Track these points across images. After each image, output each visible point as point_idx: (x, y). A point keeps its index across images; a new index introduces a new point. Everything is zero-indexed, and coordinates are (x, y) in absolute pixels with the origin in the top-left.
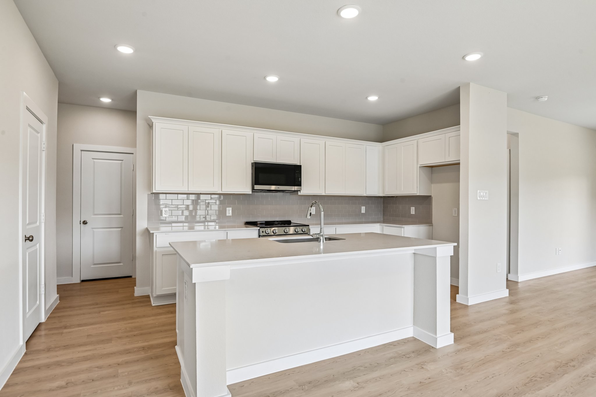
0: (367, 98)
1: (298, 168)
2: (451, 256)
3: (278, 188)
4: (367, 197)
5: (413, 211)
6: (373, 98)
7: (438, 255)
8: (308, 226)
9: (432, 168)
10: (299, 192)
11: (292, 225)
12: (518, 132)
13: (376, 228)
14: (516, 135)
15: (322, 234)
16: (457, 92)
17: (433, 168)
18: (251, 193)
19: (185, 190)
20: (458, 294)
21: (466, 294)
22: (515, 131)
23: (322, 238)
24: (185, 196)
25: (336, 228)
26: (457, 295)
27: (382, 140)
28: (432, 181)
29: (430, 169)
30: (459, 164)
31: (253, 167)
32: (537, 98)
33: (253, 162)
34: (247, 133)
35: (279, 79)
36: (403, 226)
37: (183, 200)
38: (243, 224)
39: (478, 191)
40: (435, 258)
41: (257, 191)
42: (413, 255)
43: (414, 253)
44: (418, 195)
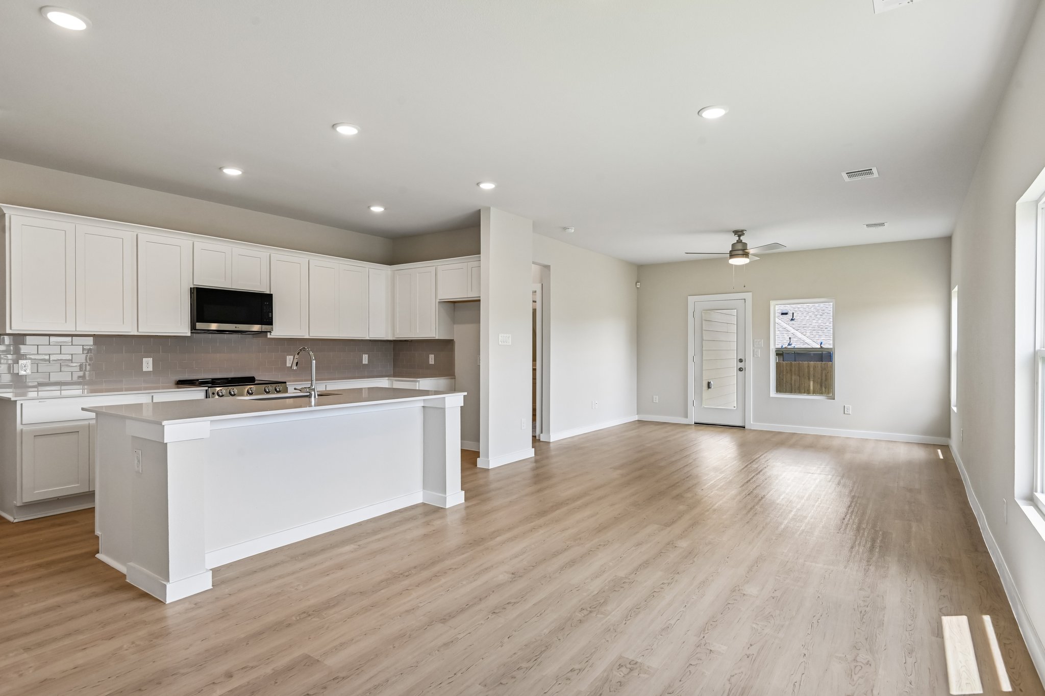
0: (369, 207)
1: (267, 299)
2: (461, 407)
3: (236, 327)
4: (370, 340)
5: (432, 359)
6: (377, 209)
7: (447, 406)
8: (285, 383)
9: (454, 303)
10: (269, 333)
11: (256, 382)
12: (549, 264)
13: (384, 383)
14: (547, 267)
15: (313, 387)
16: (477, 215)
17: (456, 304)
18: (189, 334)
19: (70, 329)
20: (479, 457)
21: (487, 456)
22: (546, 263)
23: (313, 393)
24: (69, 339)
25: (326, 386)
26: (478, 459)
27: (391, 261)
28: (454, 320)
29: (452, 304)
30: (479, 301)
31: (192, 294)
32: (565, 228)
33: (192, 287)
34: (182, 241)
35: (243, 173)
36: (418, 379)
37: (61, 345)
38: (172, 384)
39: (500, 335)
40: (443, 409)
41: (199, 331)
42: (422, 408)
43: (423, 407)
44: (437, 338)
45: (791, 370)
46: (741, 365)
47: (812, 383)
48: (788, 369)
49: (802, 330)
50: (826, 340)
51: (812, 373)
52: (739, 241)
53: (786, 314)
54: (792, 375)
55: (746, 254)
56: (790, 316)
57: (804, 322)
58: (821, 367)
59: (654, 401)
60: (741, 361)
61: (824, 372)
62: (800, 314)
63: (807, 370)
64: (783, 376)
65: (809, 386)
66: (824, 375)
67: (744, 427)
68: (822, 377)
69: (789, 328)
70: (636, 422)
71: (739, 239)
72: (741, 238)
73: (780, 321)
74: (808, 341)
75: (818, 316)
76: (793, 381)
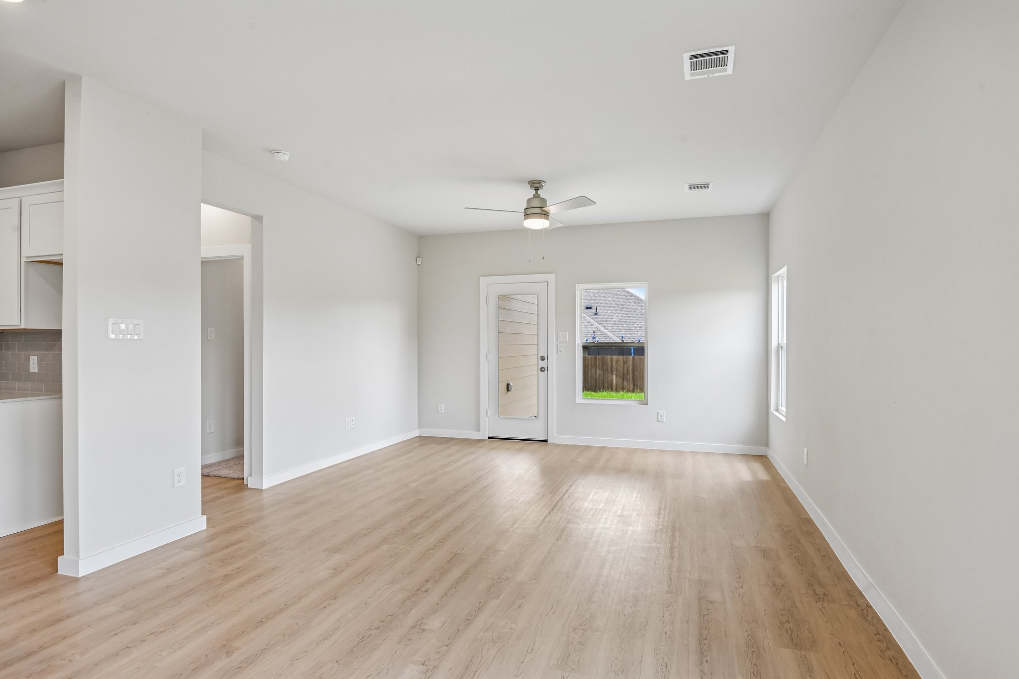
5: (34, 365)
12: (261, 215)
14: (259, 219)
20: (62, 554)
21: (77, 553)
26: (59, 558)
32: (273, 152)
39: (111, 320)
44: (22, 327)
45: (596, 364)
46: (542, 364)
47: (614, 377)
48: (593, 362)
49: (605, 324)
50: (625, 334)
51: (614, 366)
52: (537, 196)
53: (590, 308)
54: (596, 369)
55: (545, 215)
56: (593, 310)
57: (606, 317)
58: (623, 360)
59: (440, 411)
60: (543, 358)
61: (625, 366)
62: (603, 308)
63: (610, 364)
64: (588, 370)
65: (612, 380)
66: (625, 368)
67: (547, 441)
68: (624, 370)
69: (593, 322)
70: (418, 439)
71: (537, 193)
72: (540, 192)
73: (585, 315)
74: (610, 334)
75: (619, 311)
76: (598, 375)
